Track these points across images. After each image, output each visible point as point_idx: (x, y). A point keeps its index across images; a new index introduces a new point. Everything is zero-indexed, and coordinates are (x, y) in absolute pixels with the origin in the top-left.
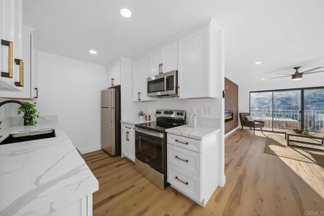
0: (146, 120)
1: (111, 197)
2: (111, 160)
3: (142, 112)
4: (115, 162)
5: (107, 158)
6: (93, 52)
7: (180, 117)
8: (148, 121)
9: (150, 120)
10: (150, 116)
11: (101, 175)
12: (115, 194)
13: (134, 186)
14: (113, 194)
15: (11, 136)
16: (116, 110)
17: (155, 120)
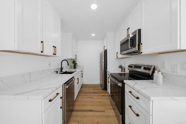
0: (122, 71)
1: (91, 111)
2: (101, 91)
3: (121, 66)
4: (102, 93)
5: (100, 89)
6: (93, 35)
7: (147, 71)
8: (123, 72)
9: (124, 71)
10: (124, 69)
11: (93, 97)
12: (93, 110)
13: (104, 111)
14: (92, 109)
15: (66, 71)
16: (104, 63)
17: (128, 72)
